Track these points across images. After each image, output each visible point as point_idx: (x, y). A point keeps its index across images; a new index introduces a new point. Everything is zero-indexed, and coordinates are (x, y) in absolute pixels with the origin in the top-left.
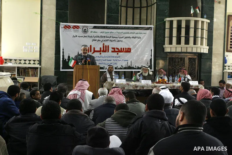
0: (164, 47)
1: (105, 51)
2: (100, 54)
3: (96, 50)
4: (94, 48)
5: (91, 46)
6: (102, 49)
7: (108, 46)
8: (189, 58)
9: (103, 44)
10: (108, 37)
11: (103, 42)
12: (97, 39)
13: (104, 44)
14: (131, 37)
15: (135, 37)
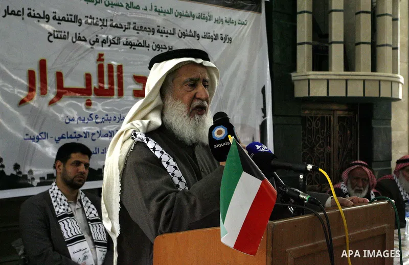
0: (293, 78)
1: (109, 93)
2: (89, 104)
3: (67, 83)
4: (59, 76)
5: (43, 64)
6: (95, 84)
7: (120, 68)
8: (341, 119)
9: (96, 56)
10: (116, 26)
11: (98, 48)
12: (72, 28)
13: (100, 57)
14: (201, 34)
15: (212, 34)
